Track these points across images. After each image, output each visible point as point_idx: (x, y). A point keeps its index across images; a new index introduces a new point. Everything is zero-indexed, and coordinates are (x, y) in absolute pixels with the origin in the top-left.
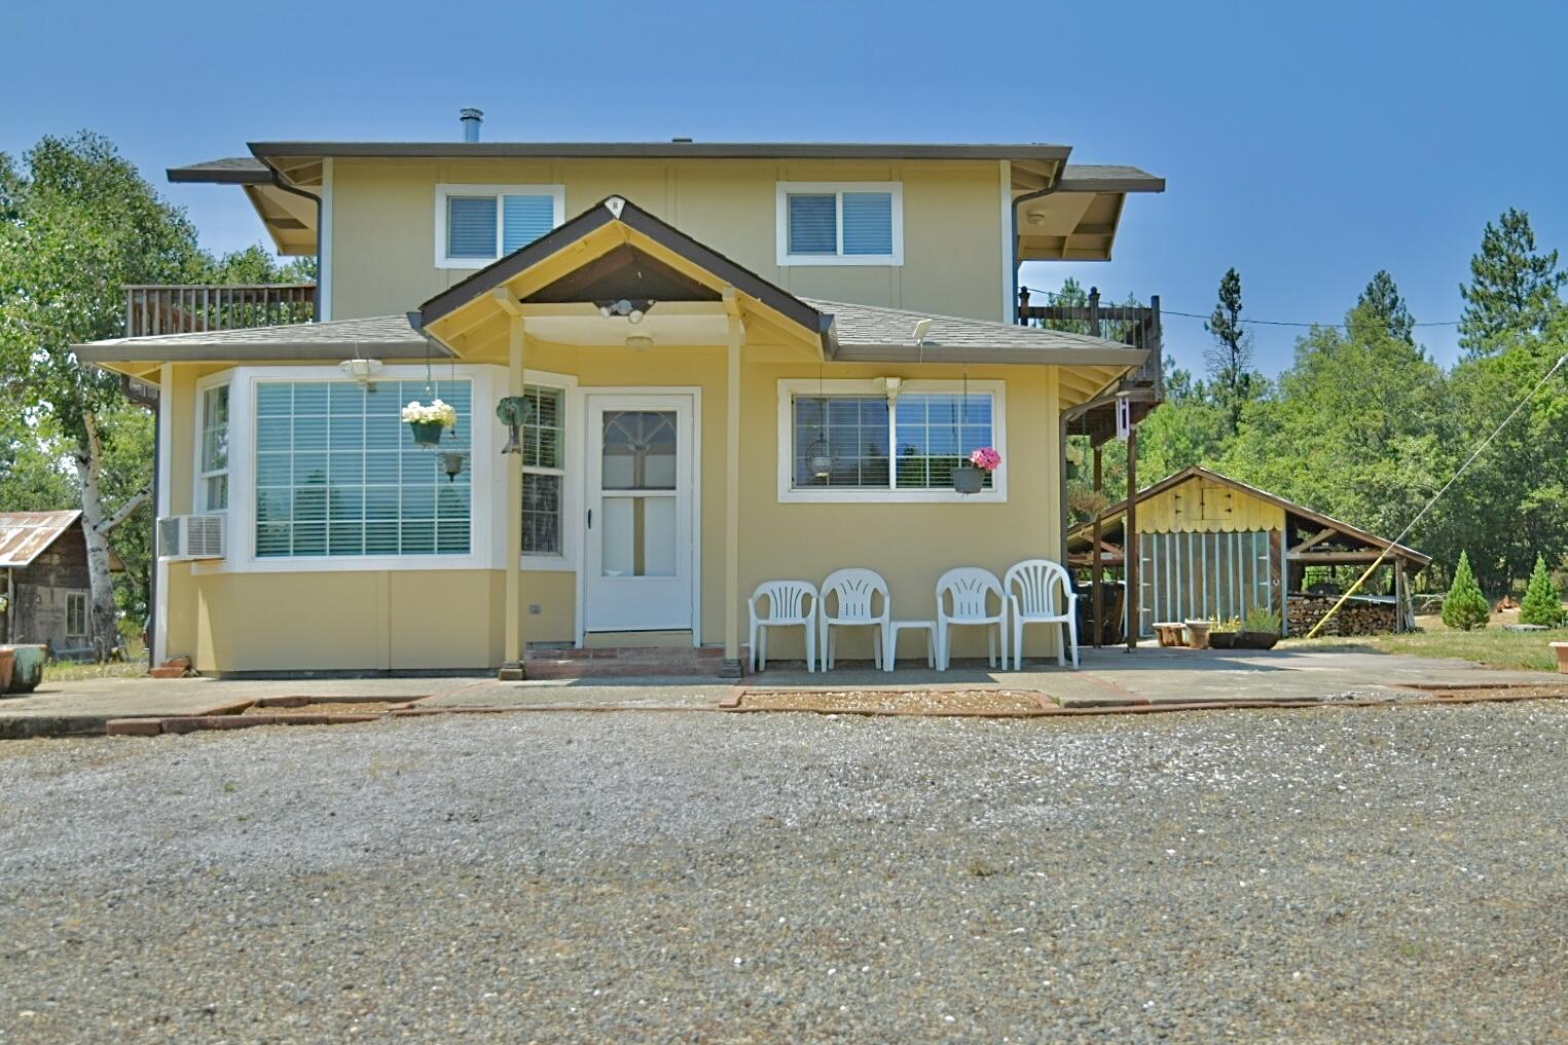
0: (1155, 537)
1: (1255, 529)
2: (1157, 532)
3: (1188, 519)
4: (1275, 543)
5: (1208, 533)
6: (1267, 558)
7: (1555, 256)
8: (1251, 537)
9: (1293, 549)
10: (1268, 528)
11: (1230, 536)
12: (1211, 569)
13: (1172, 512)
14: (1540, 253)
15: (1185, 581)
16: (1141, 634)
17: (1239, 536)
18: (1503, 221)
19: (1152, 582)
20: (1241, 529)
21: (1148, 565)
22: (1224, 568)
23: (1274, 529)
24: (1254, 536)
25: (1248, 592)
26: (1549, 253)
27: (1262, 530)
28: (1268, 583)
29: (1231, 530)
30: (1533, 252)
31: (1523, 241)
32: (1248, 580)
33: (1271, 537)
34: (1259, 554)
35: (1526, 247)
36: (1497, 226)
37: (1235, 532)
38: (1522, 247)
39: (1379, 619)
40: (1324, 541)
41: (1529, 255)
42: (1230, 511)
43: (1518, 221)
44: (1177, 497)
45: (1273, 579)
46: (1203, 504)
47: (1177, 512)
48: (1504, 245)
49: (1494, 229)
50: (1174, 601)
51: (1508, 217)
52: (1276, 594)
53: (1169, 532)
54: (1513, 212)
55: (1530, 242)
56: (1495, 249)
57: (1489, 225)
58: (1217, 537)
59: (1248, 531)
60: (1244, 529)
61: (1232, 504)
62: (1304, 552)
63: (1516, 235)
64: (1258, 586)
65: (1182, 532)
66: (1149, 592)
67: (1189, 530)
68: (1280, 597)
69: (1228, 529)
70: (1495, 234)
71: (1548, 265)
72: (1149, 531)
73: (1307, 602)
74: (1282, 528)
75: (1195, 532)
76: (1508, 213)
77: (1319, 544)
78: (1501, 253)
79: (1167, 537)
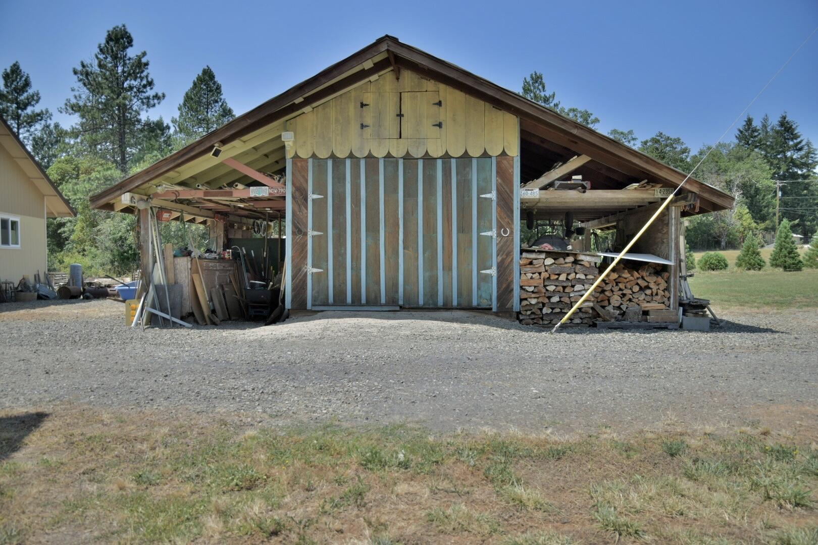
0: (330, 163)
1: (475, 152)
2: (333, 156)
3: (379, 137)
4: (503, 174)
5: (407, 157)
6: (493, 195)
7: (554, 95)
8: (470, 165)
9: (530, 184)
10: (495, 152)
11: (439, 163)
12: (410, 212)
13: (354, 127)
14: (548, 93)
15: (373, 228)
16: (309, 306)
17: (453, 161)
18: (532, 77)
19: (325, 230)
20: (456, 152)
21: (320, 205)
22: (429, 211)
23: (504, 153)
24: (474, 162)
25: (465, 247)
26: (551, 94)
27: (485, 155)
28: (493, 233)
29: (440, 154)
30: (544, 93)
31: (540, 87)
32: (464, 228)
33: (498, 163)
34: (481, 191)
35: (542, 90)
36: (529, 79)
37: (446, 157)
38: (540, 90)
39: (648, 287)
40: (576, 172)
41: (542, 94)
42: (440, 125)
43: (538, 77)
44: (363, 105)
45: (500, 226)
46: (400, 115)
47: (362, 126)
48: (532, 88)
49: (528, 81)
50: (356, 258)
51: (534, 76)
52: (505, 250)
53: (351, 156)
54: (536, 74)
55: (544, 87)
56: (528, 90)
57: (525, 79)
58: (420, 164)
59: (466, 156)
60: (460, 153)
61: (443, 115)
62: (544, 188)
63: (537, 84)
64: (479, 237)
65: (370, 157)
66: (320, 243)
67: (380, 153)
68: (509, 253)
69: (436, 151)
70: (528, 83)
71: (551, 99)
72: (323, 154)
73: (549, 261)
74: (514, 152)
75: (389, 156)
76: (534, 73)
77: (568, 177)
78: (531, 91)
79: (348, 162)
